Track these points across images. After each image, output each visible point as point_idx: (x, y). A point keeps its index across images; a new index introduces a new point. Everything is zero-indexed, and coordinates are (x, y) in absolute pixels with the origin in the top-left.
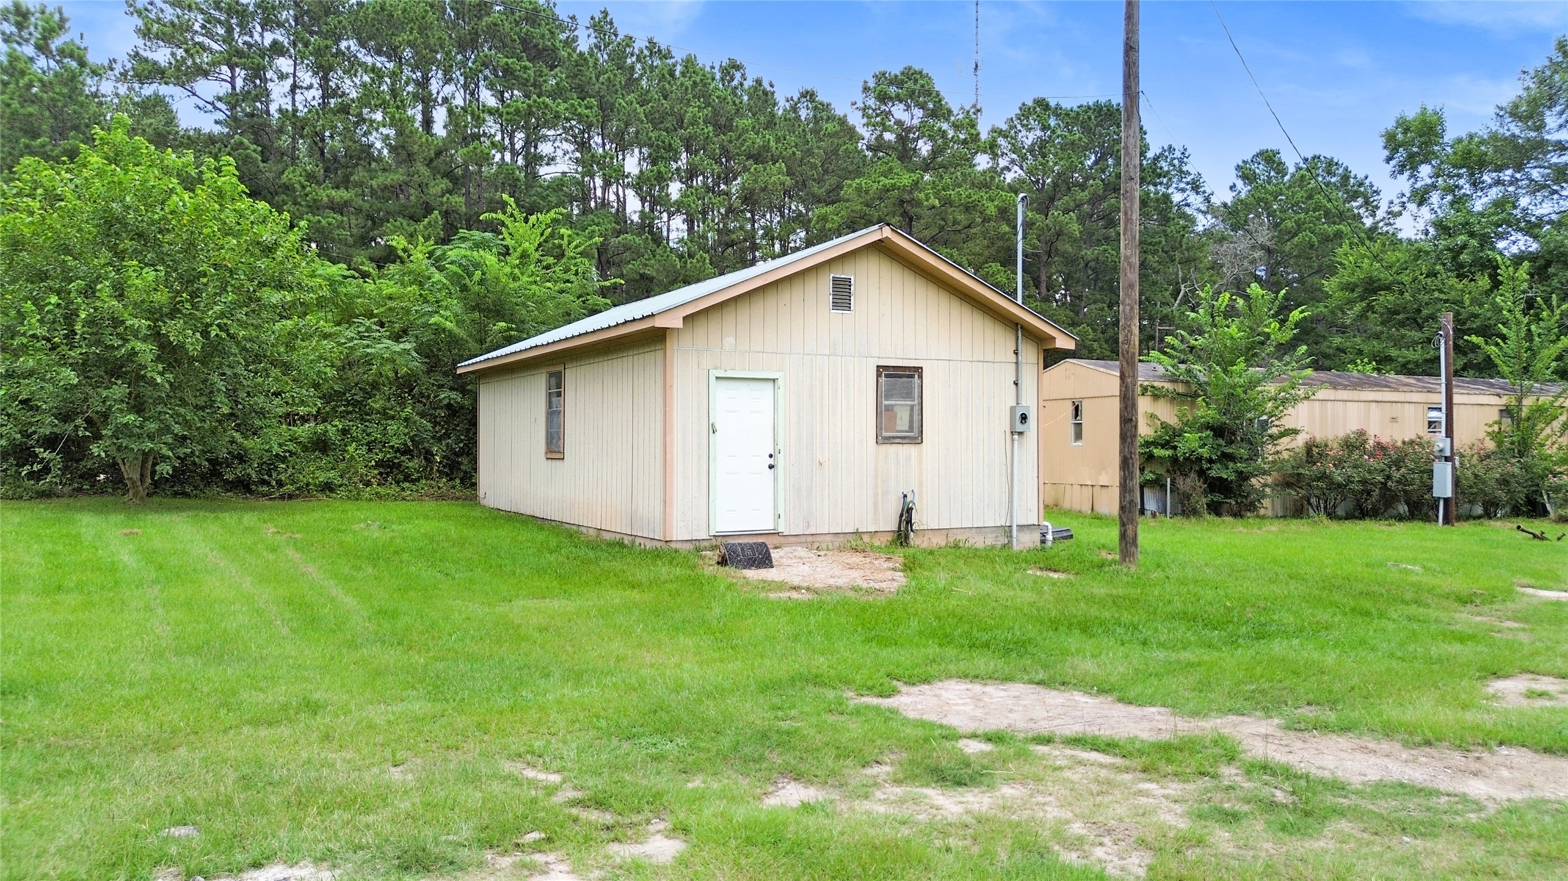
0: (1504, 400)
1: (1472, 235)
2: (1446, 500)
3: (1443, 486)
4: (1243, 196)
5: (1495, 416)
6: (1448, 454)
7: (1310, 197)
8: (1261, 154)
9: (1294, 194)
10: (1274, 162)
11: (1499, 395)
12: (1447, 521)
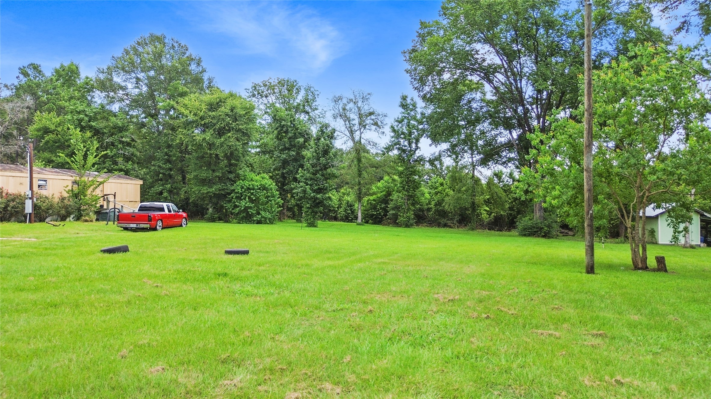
0: (74, 178)
1: (86, 115)
2: (30, 214)
3: (29, 209)
4: (23, 82)
5: (70, 184)
6: (30, 196)
7: (54, 89)
8: (32, 64)
9: (46, 86)
10: (37, 70)
11: (72, 176)
12: (30, 222)
